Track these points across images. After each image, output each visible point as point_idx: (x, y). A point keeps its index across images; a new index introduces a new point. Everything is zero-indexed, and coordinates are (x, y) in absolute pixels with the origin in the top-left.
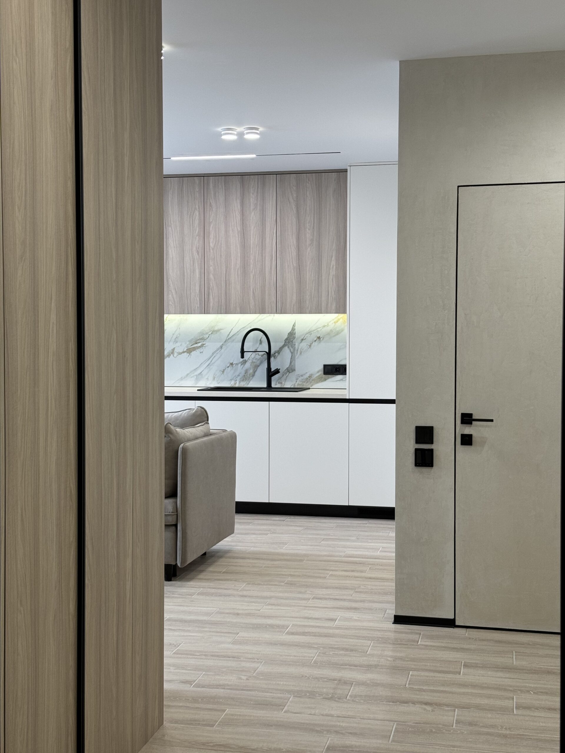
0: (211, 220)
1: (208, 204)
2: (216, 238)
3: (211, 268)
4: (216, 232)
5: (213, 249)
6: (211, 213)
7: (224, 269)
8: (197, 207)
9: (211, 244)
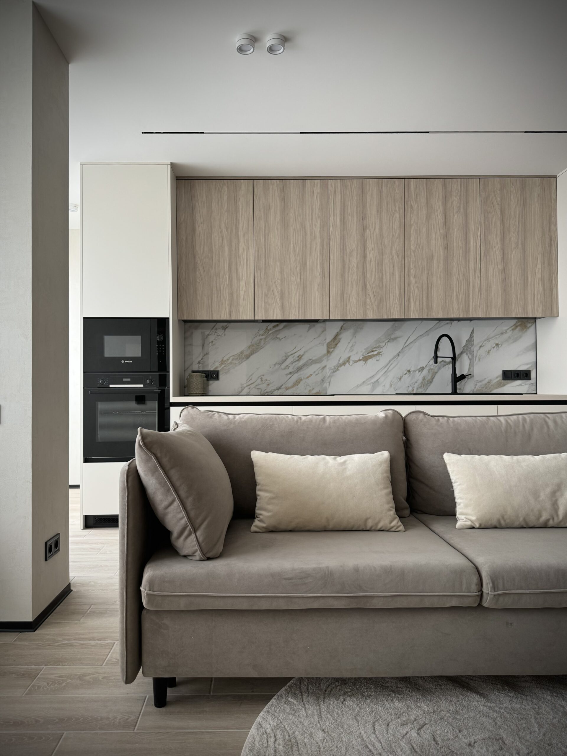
0: (412, 223)
1: (409, 206)
2: (417, 241)
3: (412, 271)
4: (417, 234)
5: (414, 252)
6: (412, 215)
7: (426, 272)
8: (397, 209)
9: (412, 247)
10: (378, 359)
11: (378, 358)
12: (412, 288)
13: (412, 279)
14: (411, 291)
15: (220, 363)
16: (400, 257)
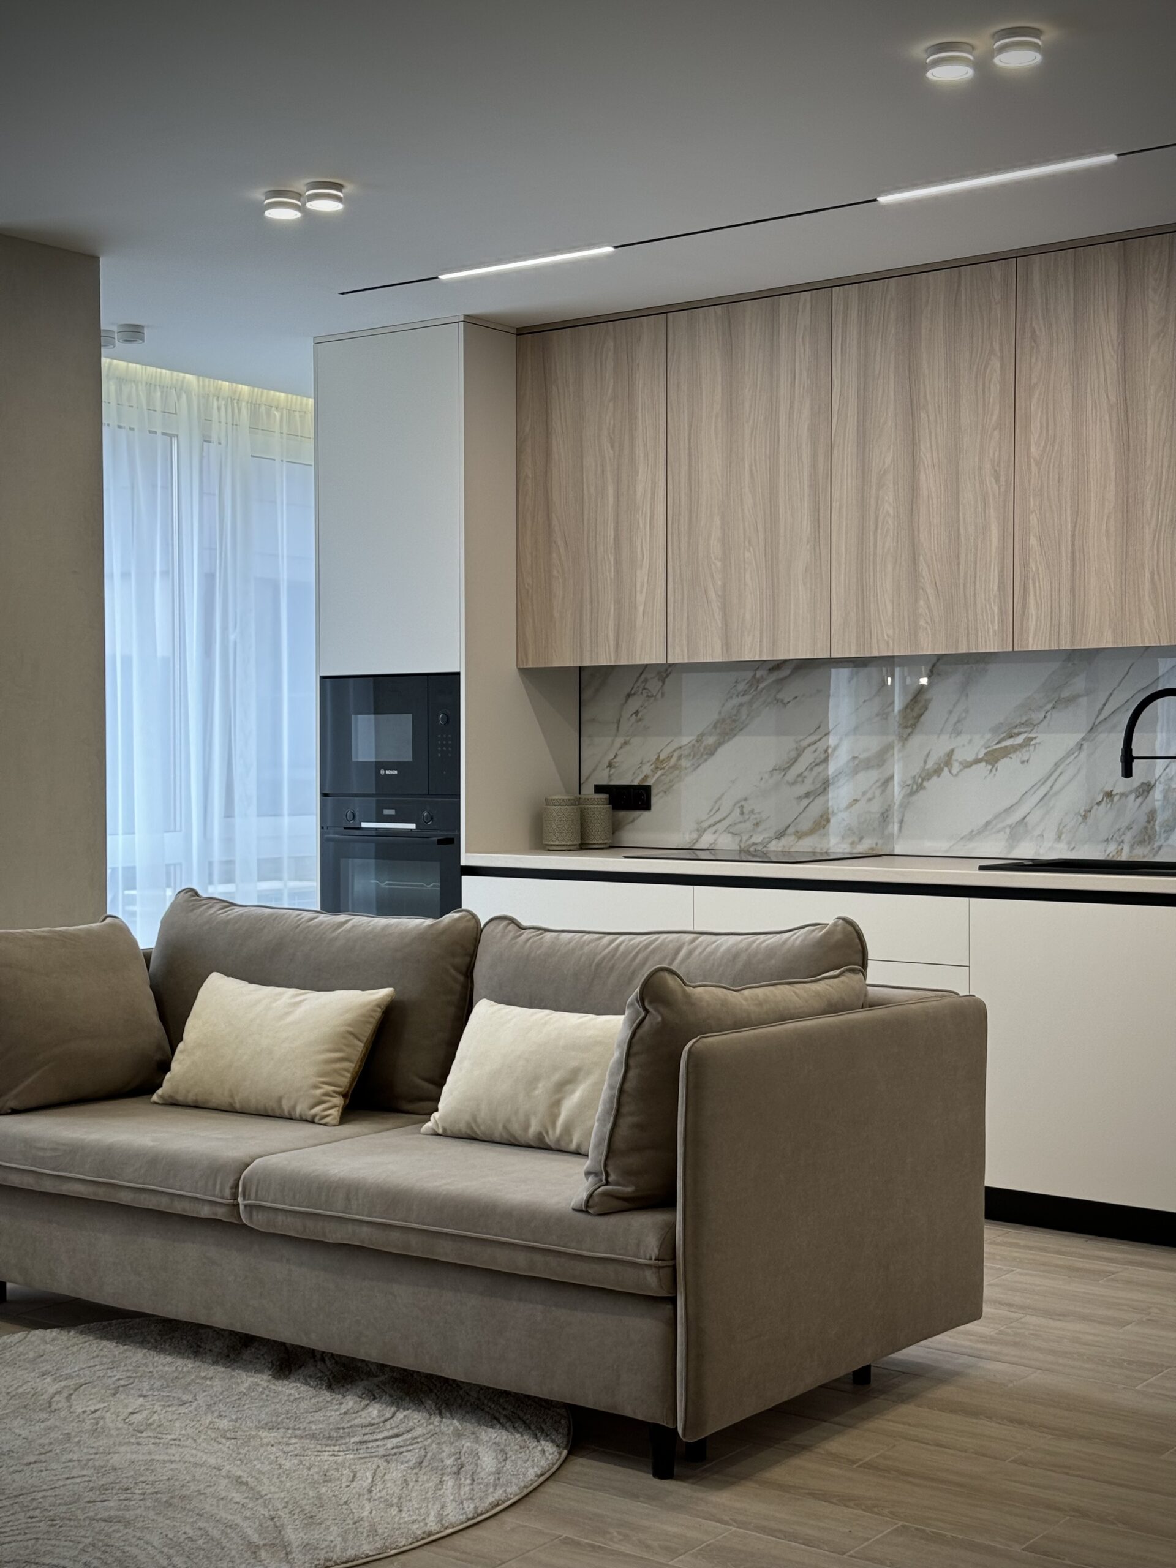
0: (1034, 380)
1: (1028, 335)
2: (1047, 431)
3: (1034, 519)
4: (1047, 413)
5: (1038, 464)
6: (1033, 360)
7: (1069, 519)
8: (997, 347)
9: (1033, 449)
10: (1026, 759)
11: (1024, 754)
12: (1033, 565)
13: (1033, 541)
14: (1031, 575)
15: (653, 766)
16: (1003, 479)
